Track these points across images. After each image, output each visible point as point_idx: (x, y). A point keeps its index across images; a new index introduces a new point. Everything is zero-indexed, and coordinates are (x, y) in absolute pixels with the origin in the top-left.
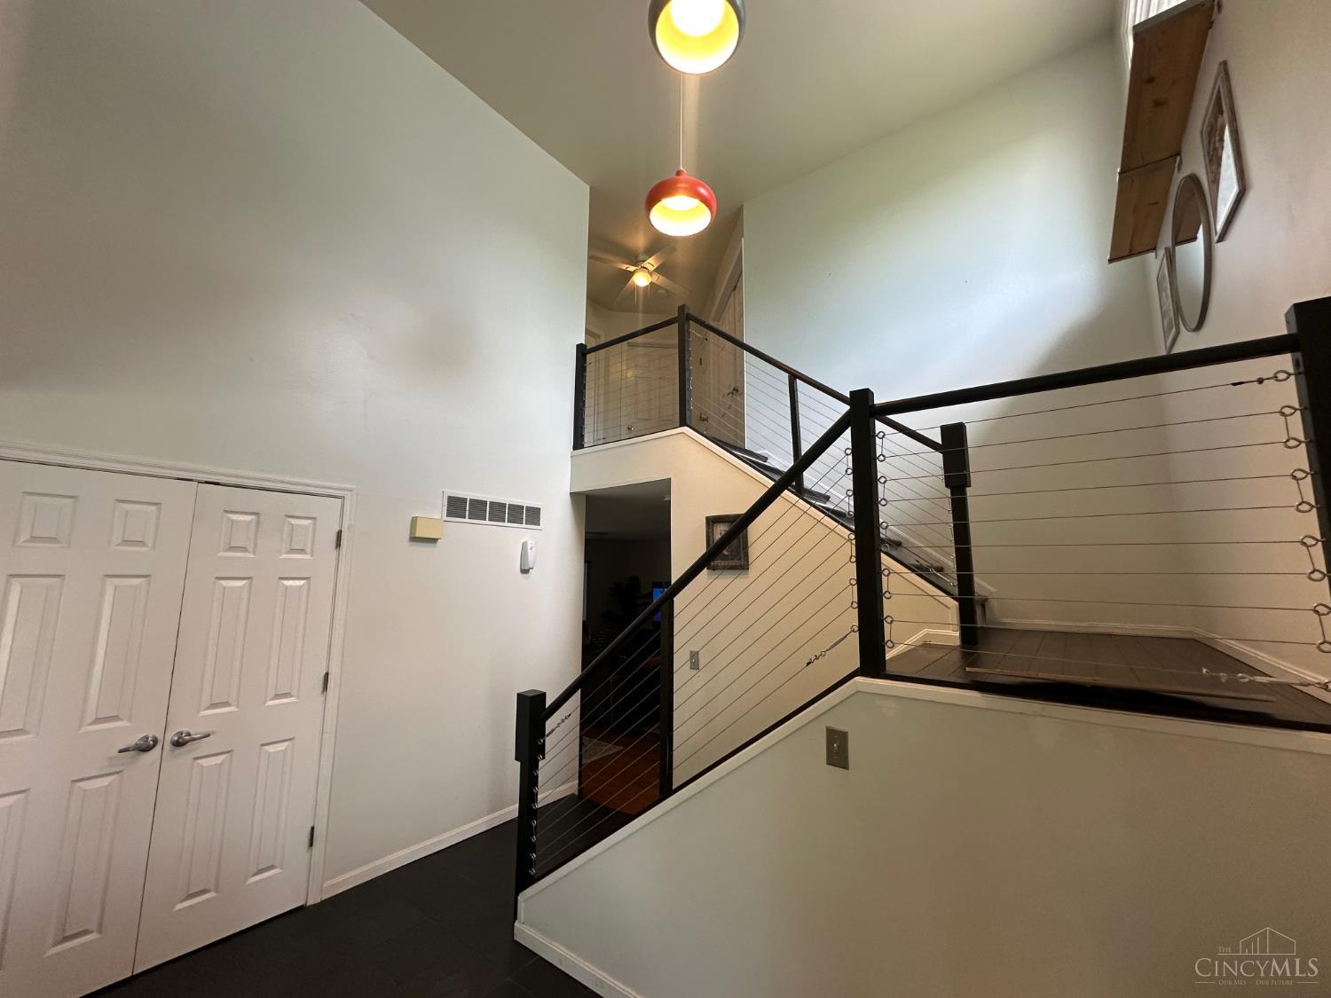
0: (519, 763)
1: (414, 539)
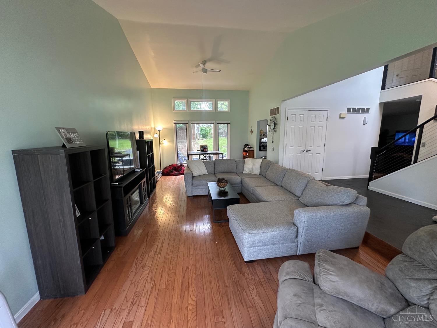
0: (371, 160)
1: (340, 118)
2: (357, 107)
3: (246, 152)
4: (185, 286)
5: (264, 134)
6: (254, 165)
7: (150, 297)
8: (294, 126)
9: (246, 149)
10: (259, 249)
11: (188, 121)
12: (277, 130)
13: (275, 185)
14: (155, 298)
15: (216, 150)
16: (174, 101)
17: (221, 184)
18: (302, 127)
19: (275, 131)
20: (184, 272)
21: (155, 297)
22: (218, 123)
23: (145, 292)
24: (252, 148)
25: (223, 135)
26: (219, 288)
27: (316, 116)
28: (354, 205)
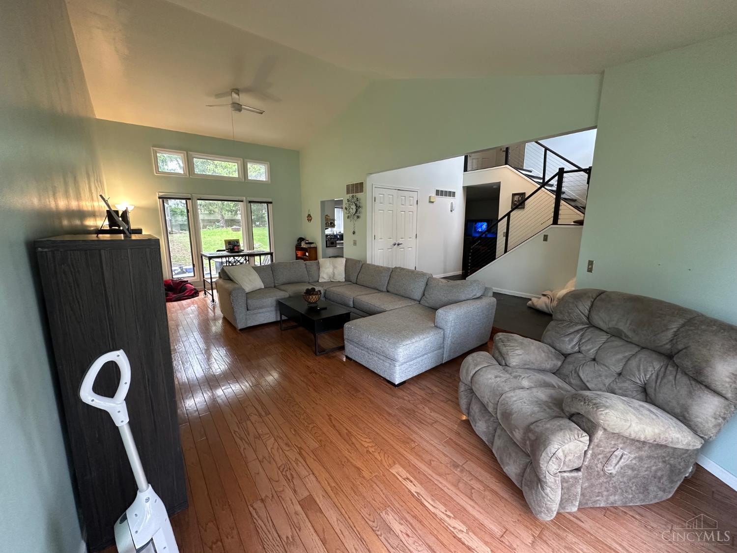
1: (430, 202)
2: (444, 189)
3: (305, 250)
4: (345, 434)
5: (331, 221)
6: (335, 267)
7: (308, 463)
8: (383, 210)
9: (303, 245)
10: (410, 365)
11: (191, 194)
12: (361, 215)
13: (377, 291)
14: (316, 462)
15: (250, 250)
16: (156, 152)
17: (314, 296)
18: (391, 212)
19: (358, 217)
20: (330, 422)
21: (315, 460)
22: (250, 202)
23: (294, 461)
24: (313, 243)
25: (222, 225)
26: (388, 420)
27: (406, 198)
28: (484, 298)
